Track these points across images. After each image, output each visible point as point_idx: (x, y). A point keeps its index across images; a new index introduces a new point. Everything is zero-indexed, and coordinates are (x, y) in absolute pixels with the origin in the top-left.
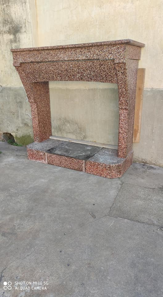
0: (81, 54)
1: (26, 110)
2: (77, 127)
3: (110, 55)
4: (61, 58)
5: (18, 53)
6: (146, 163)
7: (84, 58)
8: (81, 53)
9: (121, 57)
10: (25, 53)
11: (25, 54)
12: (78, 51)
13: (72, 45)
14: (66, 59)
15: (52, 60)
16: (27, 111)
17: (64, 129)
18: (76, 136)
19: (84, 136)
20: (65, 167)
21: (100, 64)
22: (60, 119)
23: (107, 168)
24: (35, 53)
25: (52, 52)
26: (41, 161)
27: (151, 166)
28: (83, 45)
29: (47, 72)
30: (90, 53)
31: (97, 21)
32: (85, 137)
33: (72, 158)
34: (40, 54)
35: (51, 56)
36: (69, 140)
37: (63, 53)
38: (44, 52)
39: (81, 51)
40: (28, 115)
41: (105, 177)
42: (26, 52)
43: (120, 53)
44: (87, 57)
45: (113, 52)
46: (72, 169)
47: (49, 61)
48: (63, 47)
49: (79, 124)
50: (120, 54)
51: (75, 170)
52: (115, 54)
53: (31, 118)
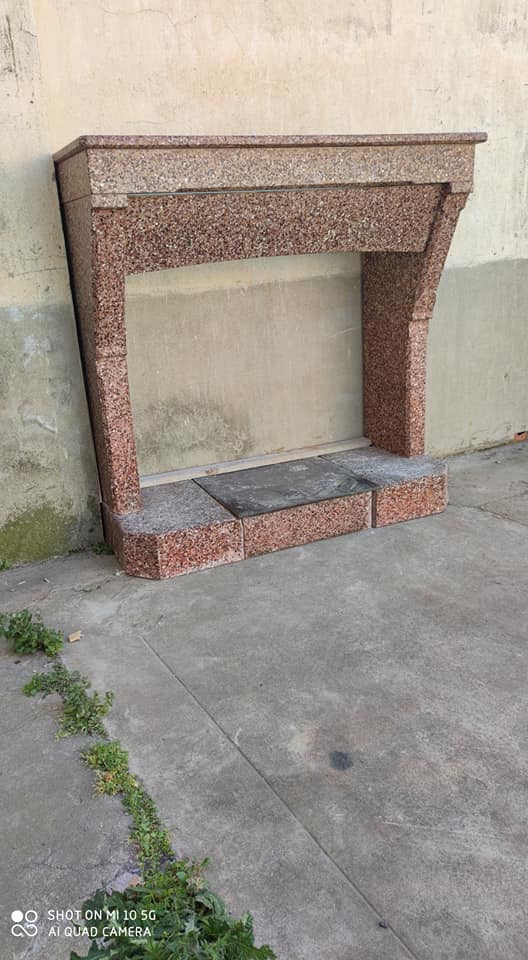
0: (365, 168)
1: (26, 402)
2: (221, 420)
3: (441, 171)
4: (299, 176)
5: (116, 153)
7: (372, 179)
8: (363, 162)
9: (466, 179)
10: (153, 153)
11: (153, 158)
12: (354, 156)
13: (348, 136)
14: (317, 181)
15: (269, 182)
16: (31, 404)
17: (169, 439)
19: (245, 442)
20: (309, 541)
21: (404, 197)
22: (152, 408)
23: (435, 486)
24: (203, 155)
25: (268, 157)
26: (221, 561)
28: (379, 138)
29: (222, 229)
30: (389, 164)
31: (265, 74)
32: (248, 446)
33: (335, 501)
34: (223, 160)
35: (264, 171)
36: (207, 472)
37: (307, 162)
38: (236, 157)
39: (363, 158)
40: (35, 421)
42: (158, 151)
43: (462, 167)
44: (381, 176)
45: (447, 165)
46: (334, 536)
47: (254, 188)
48: (316, 140)
49: (226, 409)
50: (463, 170)
51: (342, 534)
52: (453, 169)
53: (53, 432)
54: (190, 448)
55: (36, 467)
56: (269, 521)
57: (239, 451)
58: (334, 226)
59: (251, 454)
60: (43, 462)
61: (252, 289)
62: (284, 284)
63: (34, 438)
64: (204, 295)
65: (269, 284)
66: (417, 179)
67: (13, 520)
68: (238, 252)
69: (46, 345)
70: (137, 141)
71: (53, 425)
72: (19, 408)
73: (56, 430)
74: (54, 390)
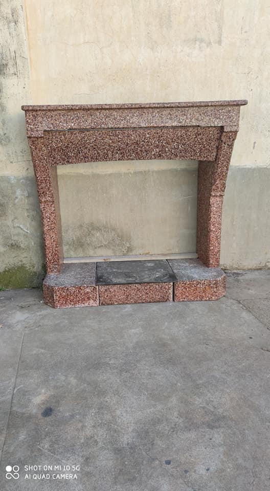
0: (171, 119)
1: (15, 218)
2: (116, 236)
3: (217, 120)
4: (133, 123)
5: (39, 113)
6: (225, 270)
7: (175, 124)
8: (170, 116)
9: (234, 124)
10: (55, 113)
11: (56, 115)
12: (164, 113)
14: (143, 125)
15: (116, 126)
16: (18, 219)
17: (89, 242)
18: (113, 250)
19: (128, 247)
20: (135, 303)
21: (197, 133)
22: (81, 226)
23: (212, 285)
24: (81, 113)
25: (116, 114)
26: (86, 304)
27: (233, 271)
28: (177, 104)
29: (95, 147)
30: (185, 117)
31: (147, 69)
32: (130, 249)
33: (150, 284)
34: (91, 115)
35: (114, 121)
36: (105, 260)
37: (137, 116)
38: (98, 114)
39: (169, 114)
40: (19, 227)
41: (209, 300)
42: (59, 112)
43: (232, 118)
44: (180, 122)
45: (222, 117)
46: (150, 302)
47: (108, 128)
48: (140, 106)
49: (119, 230)
50: (233, 120)
51: (155, 302)
52: (225, 119)
53: (27, 233)
54: (99, 247)
55: (18, 247)
56: (113, 289)
57: (125, 251)
58: (157, 147)
59: (131, 254)
60: (22, 246)
61: (135, 173)
62: (153, 172)
63: (18, 234)
64: (110, 175)
65: (145, 171)
66: (203, 124)
67: (7, 269)
68: (105, 158)
69: (26, 194)
70: (47, 107)
71: (27, 229)
72: (13, 221)
73: (29, 232)
74: (28, 214)
